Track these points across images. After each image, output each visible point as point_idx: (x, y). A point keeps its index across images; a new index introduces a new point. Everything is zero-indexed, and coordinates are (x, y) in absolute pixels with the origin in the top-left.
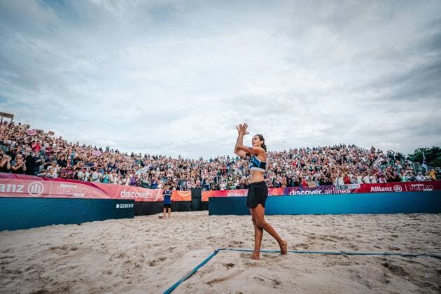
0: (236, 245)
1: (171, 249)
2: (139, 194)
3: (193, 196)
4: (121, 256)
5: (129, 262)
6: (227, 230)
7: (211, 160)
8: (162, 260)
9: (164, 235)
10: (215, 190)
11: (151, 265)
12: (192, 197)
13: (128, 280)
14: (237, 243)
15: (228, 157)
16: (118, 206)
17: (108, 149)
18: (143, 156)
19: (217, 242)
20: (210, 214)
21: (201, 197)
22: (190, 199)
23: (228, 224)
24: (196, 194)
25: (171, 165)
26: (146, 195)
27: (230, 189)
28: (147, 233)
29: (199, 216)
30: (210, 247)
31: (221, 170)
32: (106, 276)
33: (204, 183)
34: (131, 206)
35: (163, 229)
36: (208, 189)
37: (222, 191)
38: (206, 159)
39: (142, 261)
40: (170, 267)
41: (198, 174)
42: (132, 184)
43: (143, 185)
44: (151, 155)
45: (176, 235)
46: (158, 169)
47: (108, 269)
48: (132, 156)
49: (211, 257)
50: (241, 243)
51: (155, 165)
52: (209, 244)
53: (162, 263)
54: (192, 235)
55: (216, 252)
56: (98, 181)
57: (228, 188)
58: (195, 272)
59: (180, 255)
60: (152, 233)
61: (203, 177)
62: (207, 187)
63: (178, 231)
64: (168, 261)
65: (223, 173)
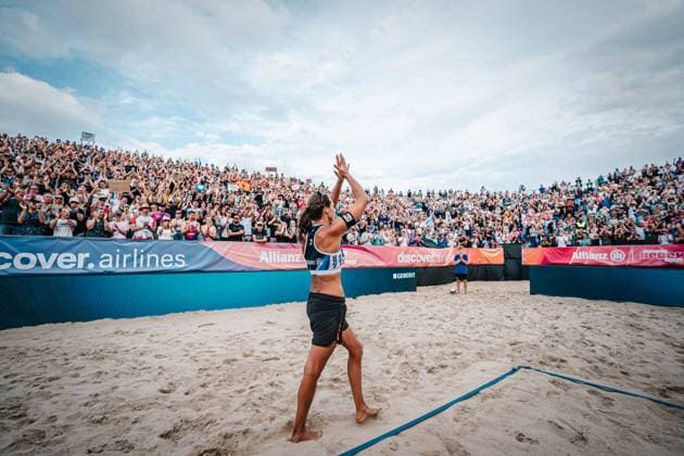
0: (553, 363)
1: (456, 354)
2: (421, 257)
3: (507, 256)
4: (399, 353)
5: (406, 363)
6: (549, 332)
7: (542, 190)
8: (443, 367)
9: (452, 329)
10: (546, 246)
11: (430, 371)
12: (506, 259)
13: (404, 386)
14: (554, 360)
15: (579, 181)
16: (395, 276)
17: (376, 190)
18: (425, 194)
19: (523, 353)
20: (532, 293)
21: (520, 258)
22: (501, 261)
23: (558, 318)
24: (512, 252)
25: (468, 205)
26: (432, 257)
27: (578, 245)
28: (430, 322)
29: (513, 294)
30: (509, 360)
31: (561, 208)
32: (385, 375)
33: (528, 233)
34: (411, 275)
35: (453, 317)
36: (535, 245)
37: (563, 249)
38: (532, 188)
39: (420, 364)
40: (449, 379)
41: (516, 217)
42: (411, 244)
43: (426, 243)
44: (437, 192)
45: (467, 330)
46: (448, 213)
47: (386, 367)
48: (409, 195)
49: (503, 377)
50: (562, 361)
51: (443, 208)
52: (508, 356)
53: (442, 371)
54: (490, 334)
55: (514, 371)
56: (369, 243)
57: (575, 243)
58: (476, 393)
59: (465, 366)
60: (437, 322)
61: (525, 223)
62: (532, 240)
63: (473, 323)
64: (449, 370)
65: (564, 213)
